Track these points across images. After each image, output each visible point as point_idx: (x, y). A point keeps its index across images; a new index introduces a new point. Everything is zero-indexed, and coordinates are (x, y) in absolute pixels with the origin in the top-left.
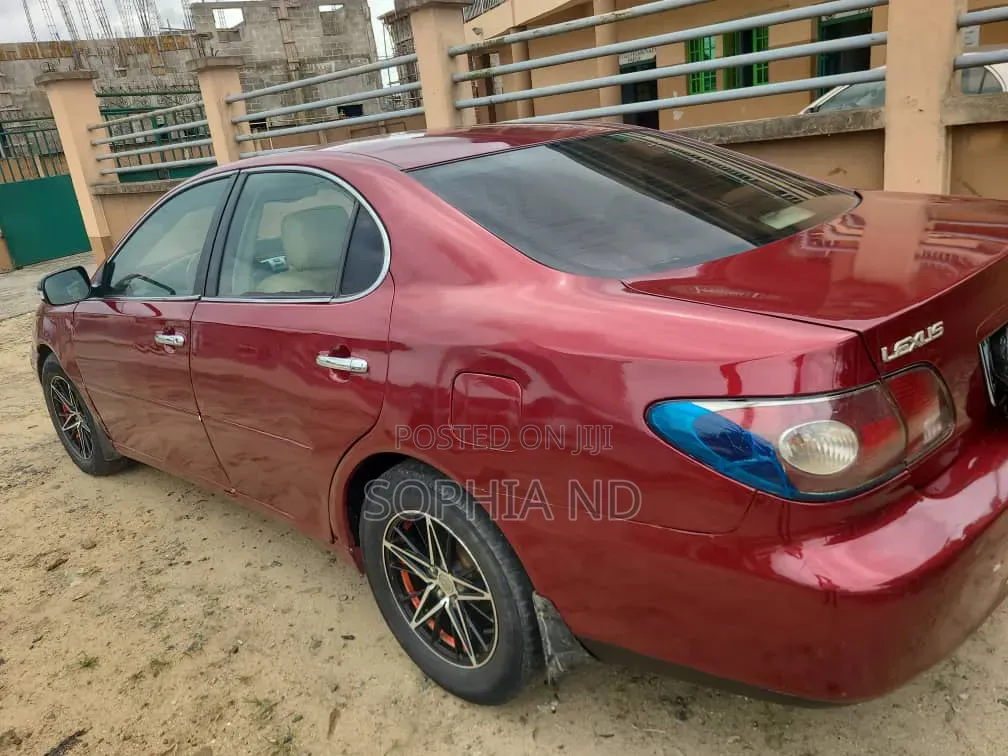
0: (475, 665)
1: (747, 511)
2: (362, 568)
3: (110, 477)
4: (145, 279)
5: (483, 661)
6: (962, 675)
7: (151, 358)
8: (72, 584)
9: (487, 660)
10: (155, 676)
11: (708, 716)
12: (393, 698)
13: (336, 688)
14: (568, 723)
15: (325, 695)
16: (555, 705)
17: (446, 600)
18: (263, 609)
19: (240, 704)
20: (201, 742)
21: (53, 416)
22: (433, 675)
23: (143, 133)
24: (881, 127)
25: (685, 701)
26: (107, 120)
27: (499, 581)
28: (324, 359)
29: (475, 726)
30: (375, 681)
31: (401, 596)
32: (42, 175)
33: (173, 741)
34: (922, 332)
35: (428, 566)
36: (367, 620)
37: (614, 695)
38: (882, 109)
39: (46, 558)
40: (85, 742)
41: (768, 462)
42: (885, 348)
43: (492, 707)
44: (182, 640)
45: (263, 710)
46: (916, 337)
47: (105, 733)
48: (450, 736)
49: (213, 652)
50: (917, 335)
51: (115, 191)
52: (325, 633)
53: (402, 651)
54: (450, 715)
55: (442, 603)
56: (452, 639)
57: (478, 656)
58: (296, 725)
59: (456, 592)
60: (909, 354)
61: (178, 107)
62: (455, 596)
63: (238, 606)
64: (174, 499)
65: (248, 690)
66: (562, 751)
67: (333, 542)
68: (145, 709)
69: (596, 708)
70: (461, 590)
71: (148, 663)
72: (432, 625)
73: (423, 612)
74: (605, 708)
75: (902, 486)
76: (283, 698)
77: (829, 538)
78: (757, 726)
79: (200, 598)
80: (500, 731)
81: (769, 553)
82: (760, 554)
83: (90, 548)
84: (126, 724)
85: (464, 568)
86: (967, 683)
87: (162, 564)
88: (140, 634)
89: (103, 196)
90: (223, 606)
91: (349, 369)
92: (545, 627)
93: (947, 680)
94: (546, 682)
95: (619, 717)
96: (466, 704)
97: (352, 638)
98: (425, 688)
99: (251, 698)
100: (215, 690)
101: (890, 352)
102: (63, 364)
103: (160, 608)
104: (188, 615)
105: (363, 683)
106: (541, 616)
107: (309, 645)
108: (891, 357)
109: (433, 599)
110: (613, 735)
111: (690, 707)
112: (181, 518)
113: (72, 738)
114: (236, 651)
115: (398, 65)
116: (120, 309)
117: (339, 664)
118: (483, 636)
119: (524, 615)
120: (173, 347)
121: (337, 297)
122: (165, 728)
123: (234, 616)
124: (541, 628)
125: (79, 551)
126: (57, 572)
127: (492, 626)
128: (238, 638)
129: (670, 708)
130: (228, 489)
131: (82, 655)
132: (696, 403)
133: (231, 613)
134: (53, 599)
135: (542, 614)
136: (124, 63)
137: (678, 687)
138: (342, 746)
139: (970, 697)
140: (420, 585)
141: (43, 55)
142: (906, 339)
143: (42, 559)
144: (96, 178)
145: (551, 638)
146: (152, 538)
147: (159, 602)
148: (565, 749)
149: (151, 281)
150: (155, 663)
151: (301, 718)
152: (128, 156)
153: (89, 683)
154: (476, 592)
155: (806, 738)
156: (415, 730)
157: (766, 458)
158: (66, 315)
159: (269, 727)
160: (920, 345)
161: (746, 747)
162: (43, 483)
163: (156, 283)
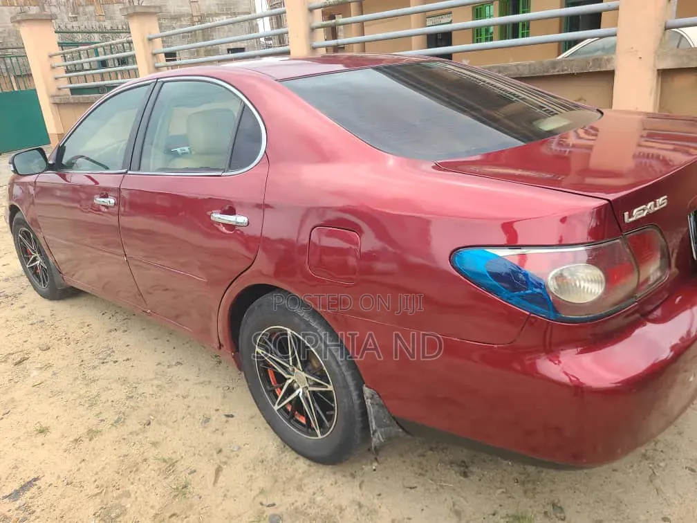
0: (320, 437)
1: (522, 330)
2: (240, 367)
3: (61, 302)
4: (88, 159)
5: (325, 433)
6: (660, 450)
7: (91, 217)
8: (32, 376)
9: (329, 433)
10: (90, 440)
11: (483, 475)
12: (260, 459)
13: (220, 451)
14: (384, 478)
15: (212, 455)
16: (375, 465)
17: (300, 390)
18: (168, 394)
19: (151, 461)
20: (123, 487)
21: (20, 257)
22: (289, 443)
23: (87, 60)
24: (612, 69)
25: (467, 465)
26: (63, 50)
27: (339, 377)
28: (217, 216)
29: (319, 479)
30: (247, 446)
31: (268, 387)
32: (16, 89)
33: (102, 486)
34: (653, 203)
35: (288, 366)
36: (243, 404)
37: (418, 459)
38: (614, 56)
39: (13, 356)
40: (38, 486)
41: (539, 293)
42: (627, 213)
43: (330, 466)
44: (110, 416)
45: (168, 465)
46: (648, 207)
47: (53, 480)
48: (301, 486)
49: (133, 424)
50: (649, 204)
51: (67, 101)
52: (213, 412)
53: (268, 426)
54: (300, 471)
55: (297, 392)
56: (304, 418)
57: (321, 430)
58: (190, 476)
59: (307, 385)
60: (642, 218)
61: (114, 42)
62: (307, 388)
63: (151, 393)
64: (106, 317)
65: (157, 451)
66: (380, 497)
67: (220, 348)
68: (83, 464)
69: (404, 468)
70: (311, 383)
71: (86, 431)
72: (289, 408)
73: (284, 398)
74: (411, 468)
75: (633, 313)
76: (182, 457)
77: (579, 349)
78: (517, 482)
79: (123, 386)
80: (336, 483)
81: (535, 358)
82: (529, 360)
83: (45, 350)
84: (69, 474)
85: (314, 368)
86: (664, 456)
87: (96, 363)
88: (81, 410)
89: (59, 104)
90: (141, 391)
91: (234, 224)
92: (371, 410)
93: (650, 453)
94: (369, 450)
95: (420, 474)
96: (312, 464)
97: (232, 416)
98: (283, 452)
99: (160, 457)
100: (133, 451)
101: (630, 216)
102: (28, 220)
103: (94, 393)
104: (115, 398)
105: (239, 448)
106: (368, 402)
107: (201, 421)
108: (631, 220)
109: (291, 390)
110: (416, 487)
111: (471, 468)
112: (110, 331)
113: (30, 482)
114: (149, 424)
115: (270, 16)
116: (69, 180)
117: (223, 434)
118: (325, 415)
119: (357, 402)
120: (107, 207)
121: (227, 171)
122: (97, 477)
123: (148, 400)
124: (368, 411)
125: (38, 351)
126: (21, 366)
127: (333, 409)
128: (150, 414)
129: (456, 468)
130: (146, 310)
131: (38, 425)
132: (487, 250)
133: (146, 397)
134: (18, 386)
135: (369, 400)
136: (75, 11)
137: (463, 454)
138: (223, 492)
139: (666, 465)
140: (281, 380)
141: (17, 4)
142: (642, 207)
143: (11, 356)
144: (54, 91)
145: (375, 418)
146: (90, 344)
147: (94, 389)
148: (383, 496)
149: (92, 161)
150: (90, 431)
151: (195, 471)
152: (78, 76)
153: (43, 444)
154: (322, 385)
155: (552, 491)
156: (276, 481)
157: (538, 290)
158: (30, 184)
159: (172, 477)
160: (651, 212)
161: (510, 497)
162: (12, 304)
163: (94, 162)
